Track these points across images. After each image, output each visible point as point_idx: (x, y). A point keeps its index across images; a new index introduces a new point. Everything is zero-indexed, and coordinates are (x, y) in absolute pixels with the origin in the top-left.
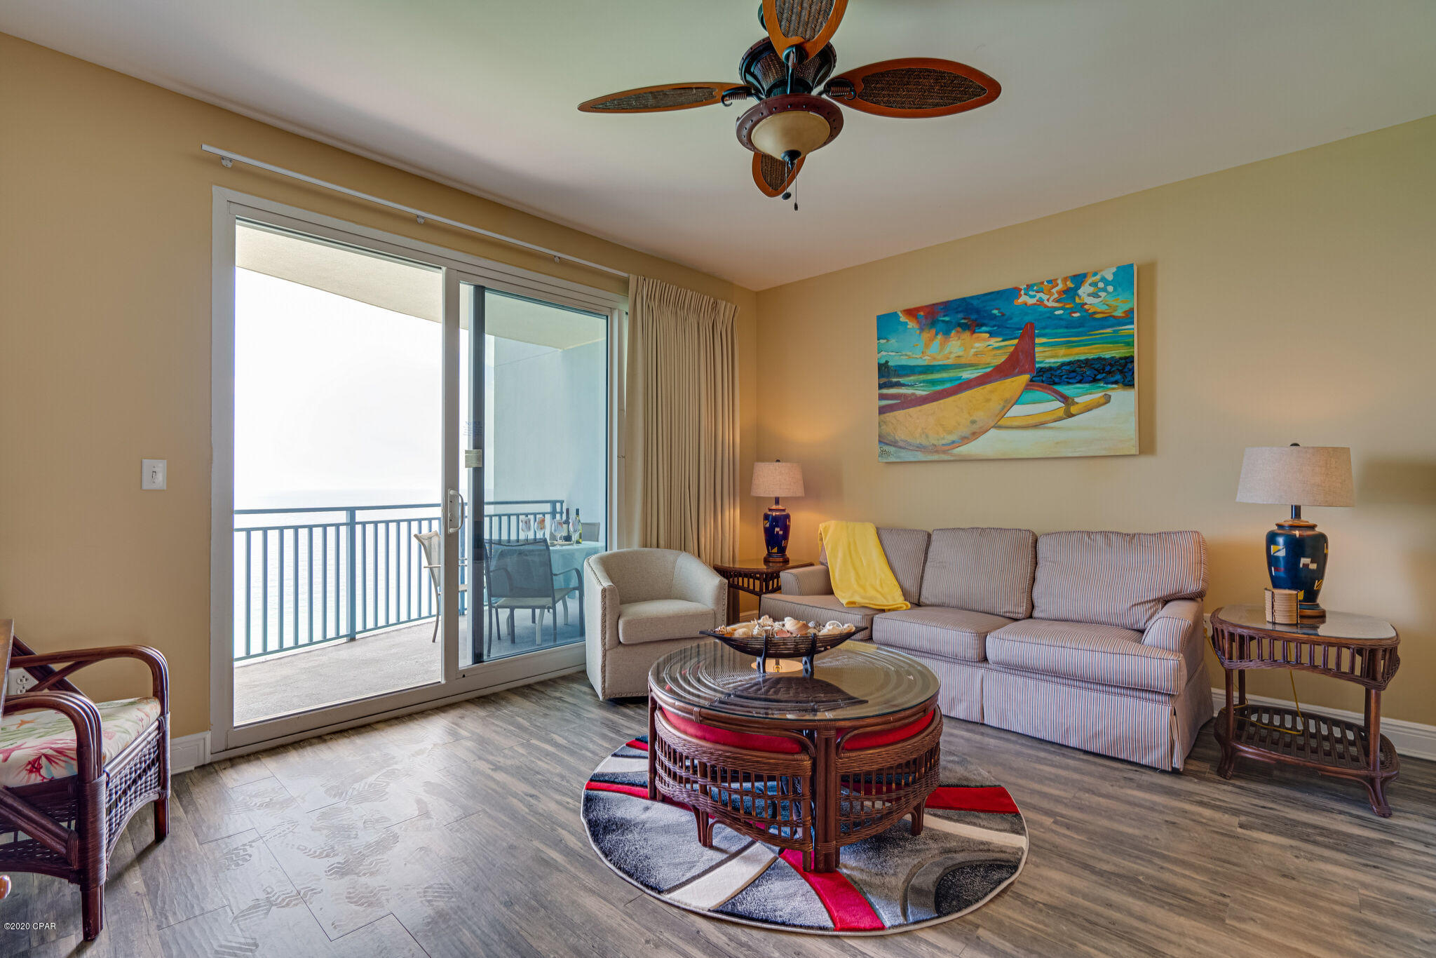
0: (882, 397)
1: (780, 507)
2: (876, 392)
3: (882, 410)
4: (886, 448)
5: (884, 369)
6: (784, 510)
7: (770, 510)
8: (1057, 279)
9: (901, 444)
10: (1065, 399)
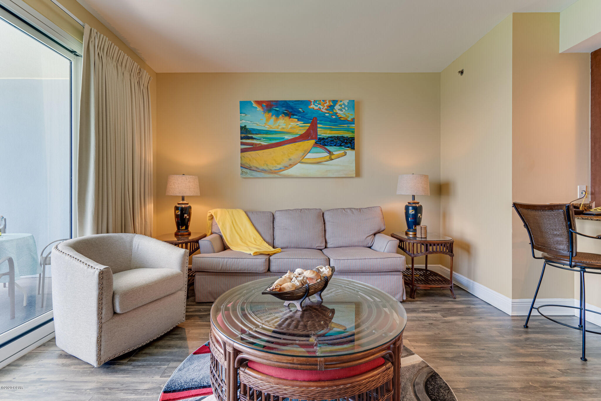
0: (242, 144)
1: (185, 202)
2: (240, 141)
3: (243, 151)
4: (245, 170)
5: (244, 129)
6: (187, 204)
7: (179, 204)
8: (326, 100)
9: (253, 168)
10: (329, 152)
